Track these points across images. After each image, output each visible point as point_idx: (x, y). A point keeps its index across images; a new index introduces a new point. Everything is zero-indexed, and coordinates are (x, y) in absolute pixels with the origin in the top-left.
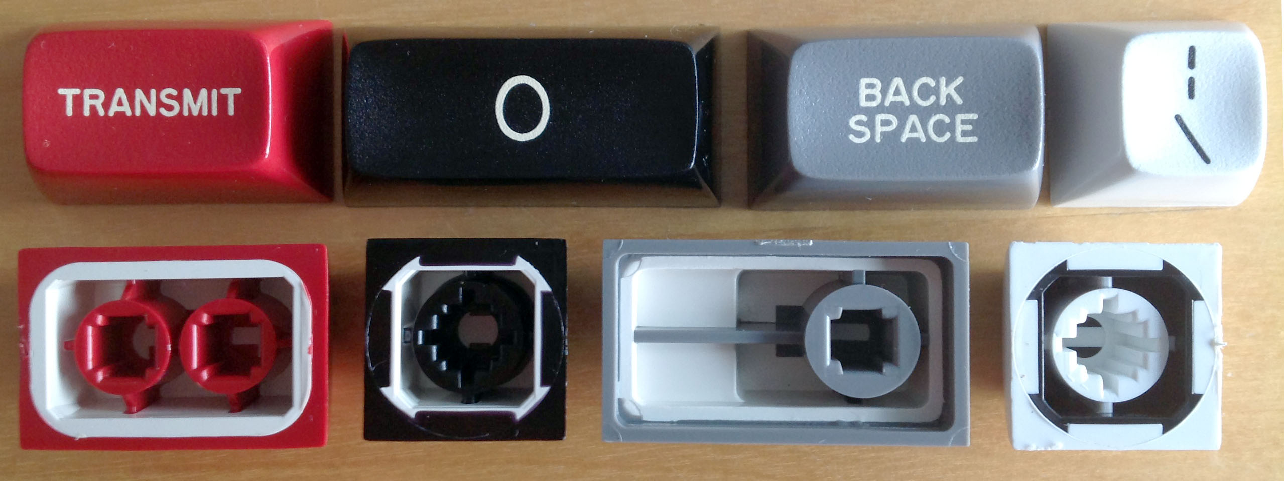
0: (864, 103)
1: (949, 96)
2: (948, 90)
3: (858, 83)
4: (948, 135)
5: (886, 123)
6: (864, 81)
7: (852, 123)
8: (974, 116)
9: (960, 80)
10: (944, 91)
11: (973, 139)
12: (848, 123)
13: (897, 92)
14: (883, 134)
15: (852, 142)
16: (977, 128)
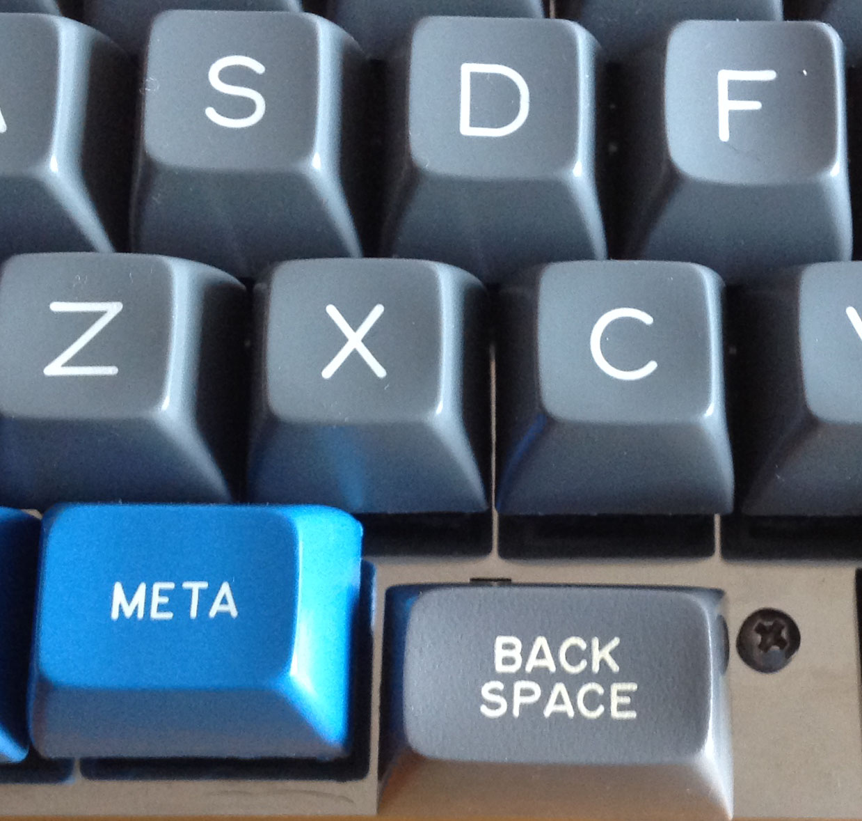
0: (500, 668)
1: (603, 663)
2: (602, 654)
3: (493, 643)
4: (601, 709)
5: (527, 693)
6: (501, 641)
7: (485, 691)
8: (633, 687)
9: (615, 642)
10: (597, 655)
11: (632, 715)
12: (480, 692)
13: (541, 655)
14: (523, 707)
15: (484, 716)
16: (637, 701)
